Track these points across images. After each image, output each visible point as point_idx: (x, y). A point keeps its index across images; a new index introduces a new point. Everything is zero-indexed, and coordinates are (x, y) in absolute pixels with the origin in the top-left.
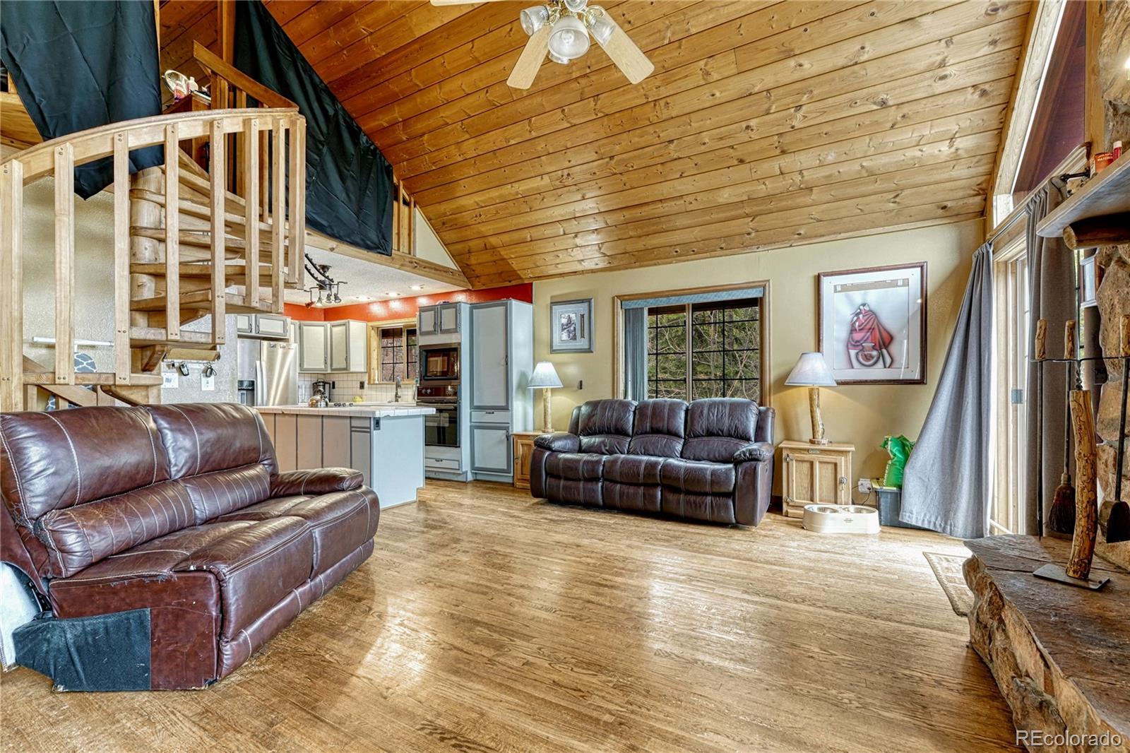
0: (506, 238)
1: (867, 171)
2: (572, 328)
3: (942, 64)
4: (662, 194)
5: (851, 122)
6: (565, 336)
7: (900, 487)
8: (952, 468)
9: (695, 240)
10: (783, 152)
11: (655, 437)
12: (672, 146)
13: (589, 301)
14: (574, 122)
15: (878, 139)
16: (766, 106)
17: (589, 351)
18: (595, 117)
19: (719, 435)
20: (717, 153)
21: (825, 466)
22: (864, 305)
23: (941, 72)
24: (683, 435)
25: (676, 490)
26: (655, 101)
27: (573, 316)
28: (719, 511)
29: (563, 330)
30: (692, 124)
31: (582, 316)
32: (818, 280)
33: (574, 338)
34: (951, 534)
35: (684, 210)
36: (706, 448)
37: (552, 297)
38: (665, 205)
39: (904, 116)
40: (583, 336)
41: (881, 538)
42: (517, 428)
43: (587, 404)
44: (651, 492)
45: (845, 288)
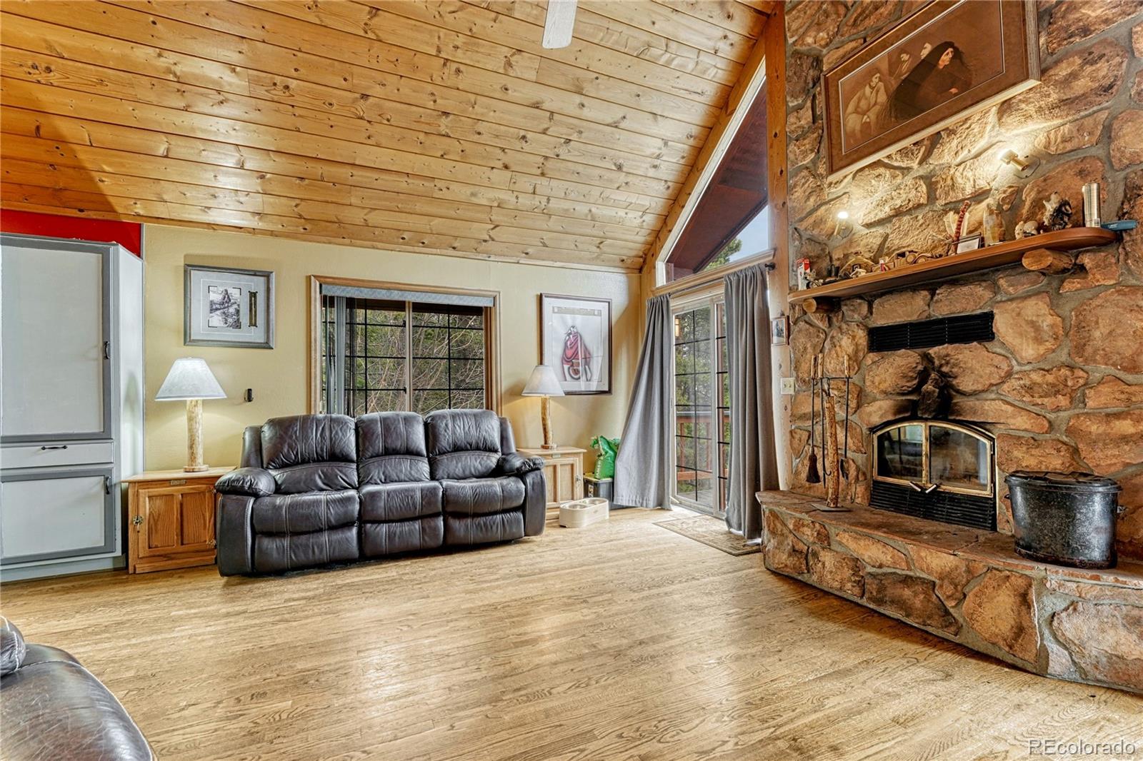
0: (105, 135)
1: (592, 216)
2: (232, 310)
3: (658, 157)
4: (413, 168)
5: (597, 172)
6: (217, 319)
7: (613, 477)
8: (645, 456)
9: (429, 231)
10: (543, 174)
11: (394, 460)
12: (444, 120)
13: (267, 275)
14: (327, 22)
15: (607, 192)
16: (546, 126)
17: (266, 346)
18: (362, 33)
19: (467, 450)
20: (487, 148)
21: (564, 468)
22: (573, 327)
23: (657, 162)
24: (425, 452)
25: (461, 515)
26: (447, 60)
27: (235, 294)
28: (511, 528)
29: (212, 310)
30: (476, 107)
31: (253, 295)
32: (540, 298)
33: (237, 325)
34: (646, 507)
35: (430, 195)
36: (460, 465)
37: (186, 256)
38: (409, 181)
39: (627, 183)
40: (253, 323)
41: (610, 521)
42: (126, 471)
43: (273, 423)
44: (432, 524)
45: (561, 311)
